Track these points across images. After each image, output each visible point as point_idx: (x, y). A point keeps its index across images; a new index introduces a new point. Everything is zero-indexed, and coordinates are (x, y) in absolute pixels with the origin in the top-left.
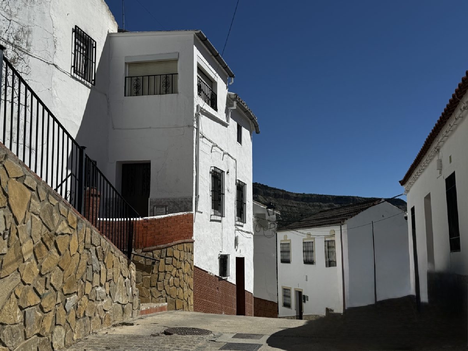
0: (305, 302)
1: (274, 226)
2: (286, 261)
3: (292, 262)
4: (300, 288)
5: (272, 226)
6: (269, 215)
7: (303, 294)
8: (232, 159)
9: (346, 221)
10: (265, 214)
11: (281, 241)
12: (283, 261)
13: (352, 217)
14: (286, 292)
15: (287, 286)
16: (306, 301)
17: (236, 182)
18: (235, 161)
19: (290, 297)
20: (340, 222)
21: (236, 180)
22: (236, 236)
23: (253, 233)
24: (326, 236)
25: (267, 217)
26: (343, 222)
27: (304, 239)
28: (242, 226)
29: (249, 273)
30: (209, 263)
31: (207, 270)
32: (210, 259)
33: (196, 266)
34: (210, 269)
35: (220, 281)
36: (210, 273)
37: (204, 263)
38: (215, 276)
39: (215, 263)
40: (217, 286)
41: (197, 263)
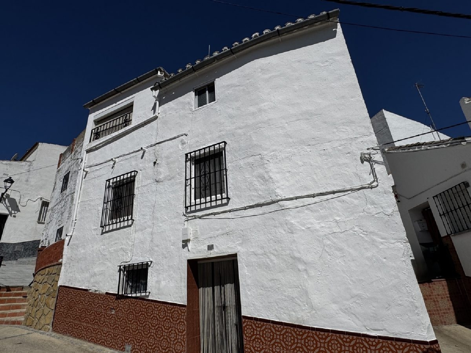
17: (187, 158)
18: (184, 136)
28: (224, 205)
30: (92, 280)
31: (89, 287)
32: (95, 274)
33: (65, 285)
34: (95, 286)
35: (121, 300)
36: (96, 291)
37: (83, 281)
38: (107, 293)
39: (109, 278)
40: (110, 306)
41: (67, 283)
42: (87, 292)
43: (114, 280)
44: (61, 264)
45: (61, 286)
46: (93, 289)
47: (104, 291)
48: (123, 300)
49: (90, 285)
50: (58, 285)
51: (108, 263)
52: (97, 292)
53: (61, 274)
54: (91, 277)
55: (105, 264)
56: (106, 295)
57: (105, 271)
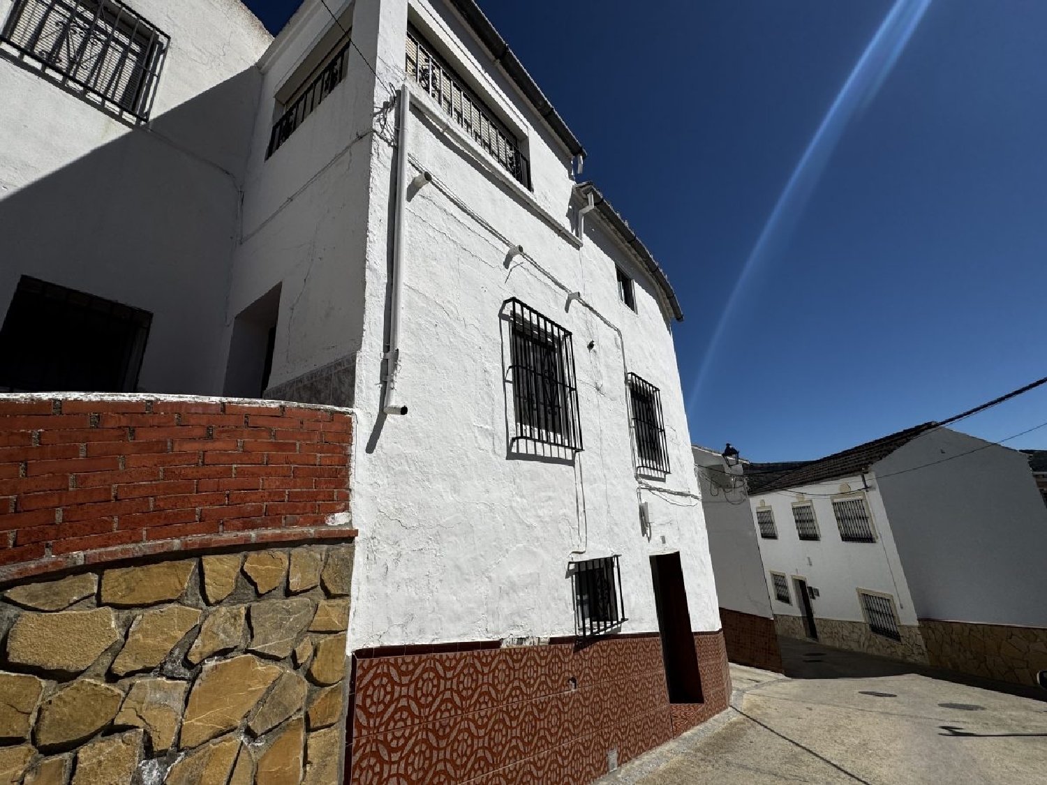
0: (814, 598)
1: (742, 486)
2: (770, 535)
3: (779, 537)
4: (802, 575)
5: (739, 484)
6: (729, 466)
7: (809, 584)
8: (609, 325)
9: (871, 467)
10: (722, 465)
11: (758, 508)
12: (764, 536)
13: (881, 459)
14: (779, 581)
15: (778, 571)
16: (816, 597)
17: (626, 378)
18: (616, 333)
19: (786, 587)
20: (860, 470)
21: (626, 375)
22: (643, 502)
23: (700, 496)
24: (833, 496)
25: (727, 470)
26: (866, 468)
27: (793, 503)
28: (663, 480)
29: (699, 585)
30: (506, 607)
31: (498, 633)
32: (513, 587)
33: (386, 644)
34: (515, 626)
35: (585, 650)
36: (521, 640)
37: (470, 612)
38: (553, 641)
39: (549, 596)
40: (566, 674)
41: (398, 630)
42: (498, 651)
43: (560, 600)
44: (348, 538)
45: (360, 654)
46: (508, 636)
47: (545, 636)
48: (588, 649)
49: (502, 625)
50: (349, 653)
51: (540, 551)
52: (527, 644)
53: (354, 593)
54: (501, 597)
55: (534, 554)
56: (552, 646)
57: (538, 574)
